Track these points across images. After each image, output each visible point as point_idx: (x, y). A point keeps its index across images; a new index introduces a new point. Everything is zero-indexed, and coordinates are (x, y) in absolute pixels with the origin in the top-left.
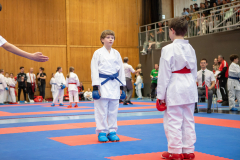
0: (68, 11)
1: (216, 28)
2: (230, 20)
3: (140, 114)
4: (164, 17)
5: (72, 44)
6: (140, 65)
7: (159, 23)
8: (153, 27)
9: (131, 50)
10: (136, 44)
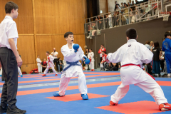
0: (34, 10)
1: (140, 19)
2: (150, 13)
3: (94, 80)
4: (101, 12)
5: (38, 33)
6: (86, 46)
7: (99, 16)
8: (94, 19)
9: (79, 36)
10: (82, 32)
